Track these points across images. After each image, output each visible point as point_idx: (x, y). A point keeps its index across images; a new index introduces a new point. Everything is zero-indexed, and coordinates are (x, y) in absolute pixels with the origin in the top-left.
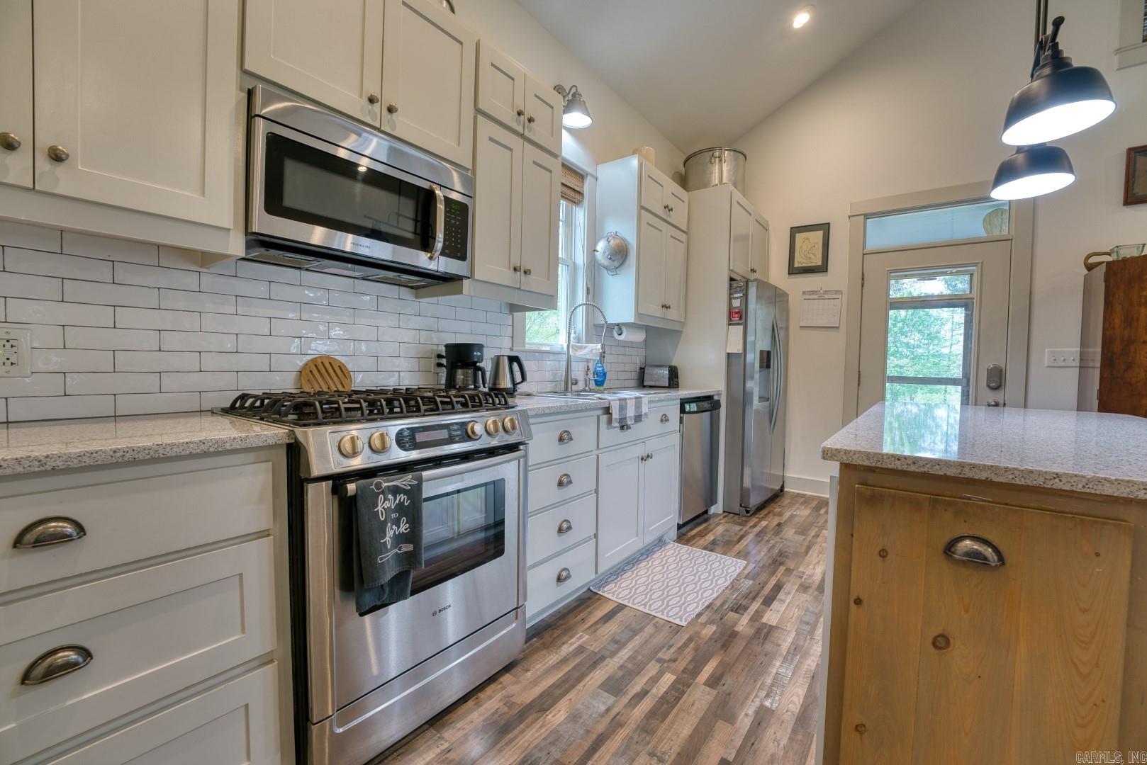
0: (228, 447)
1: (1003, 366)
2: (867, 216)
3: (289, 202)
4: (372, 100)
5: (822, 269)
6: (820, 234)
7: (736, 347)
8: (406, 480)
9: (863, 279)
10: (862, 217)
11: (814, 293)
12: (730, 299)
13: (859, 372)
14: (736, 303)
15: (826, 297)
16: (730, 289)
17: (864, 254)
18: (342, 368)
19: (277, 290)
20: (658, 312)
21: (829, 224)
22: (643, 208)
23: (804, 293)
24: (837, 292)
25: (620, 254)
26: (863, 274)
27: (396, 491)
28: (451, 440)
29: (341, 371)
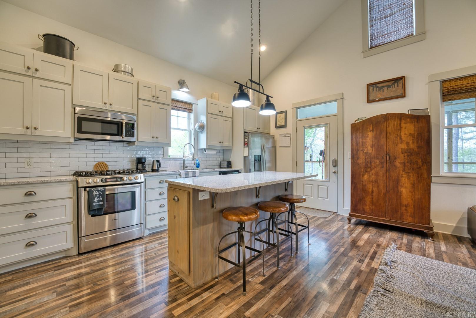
0: (63, 181)
1: (337, 159)
2: (297, 108)
3: (83, 130)
4: (105, 104)
5: (285, 126)
6: (283, 115)
7: (246, 154)
8: (101, 189)
9: (296, 130)
10: (295, 109)
11: (283, 134)
12: (245, 139)
13: (296, 161)
14: (246, 140)
15: (286, 136)
16: (245, 136)
17: (296, 121)
18: (106, 164)
19: (88, 147)
20: (219, 144)
21: (286, 111)
22: (209, 113)
23: (280, 135)
24: (289, 134)
25: (202, 127)
26: (296, 128)
27: (98, 191)
28: (117, 181)
29: (106, 165)
